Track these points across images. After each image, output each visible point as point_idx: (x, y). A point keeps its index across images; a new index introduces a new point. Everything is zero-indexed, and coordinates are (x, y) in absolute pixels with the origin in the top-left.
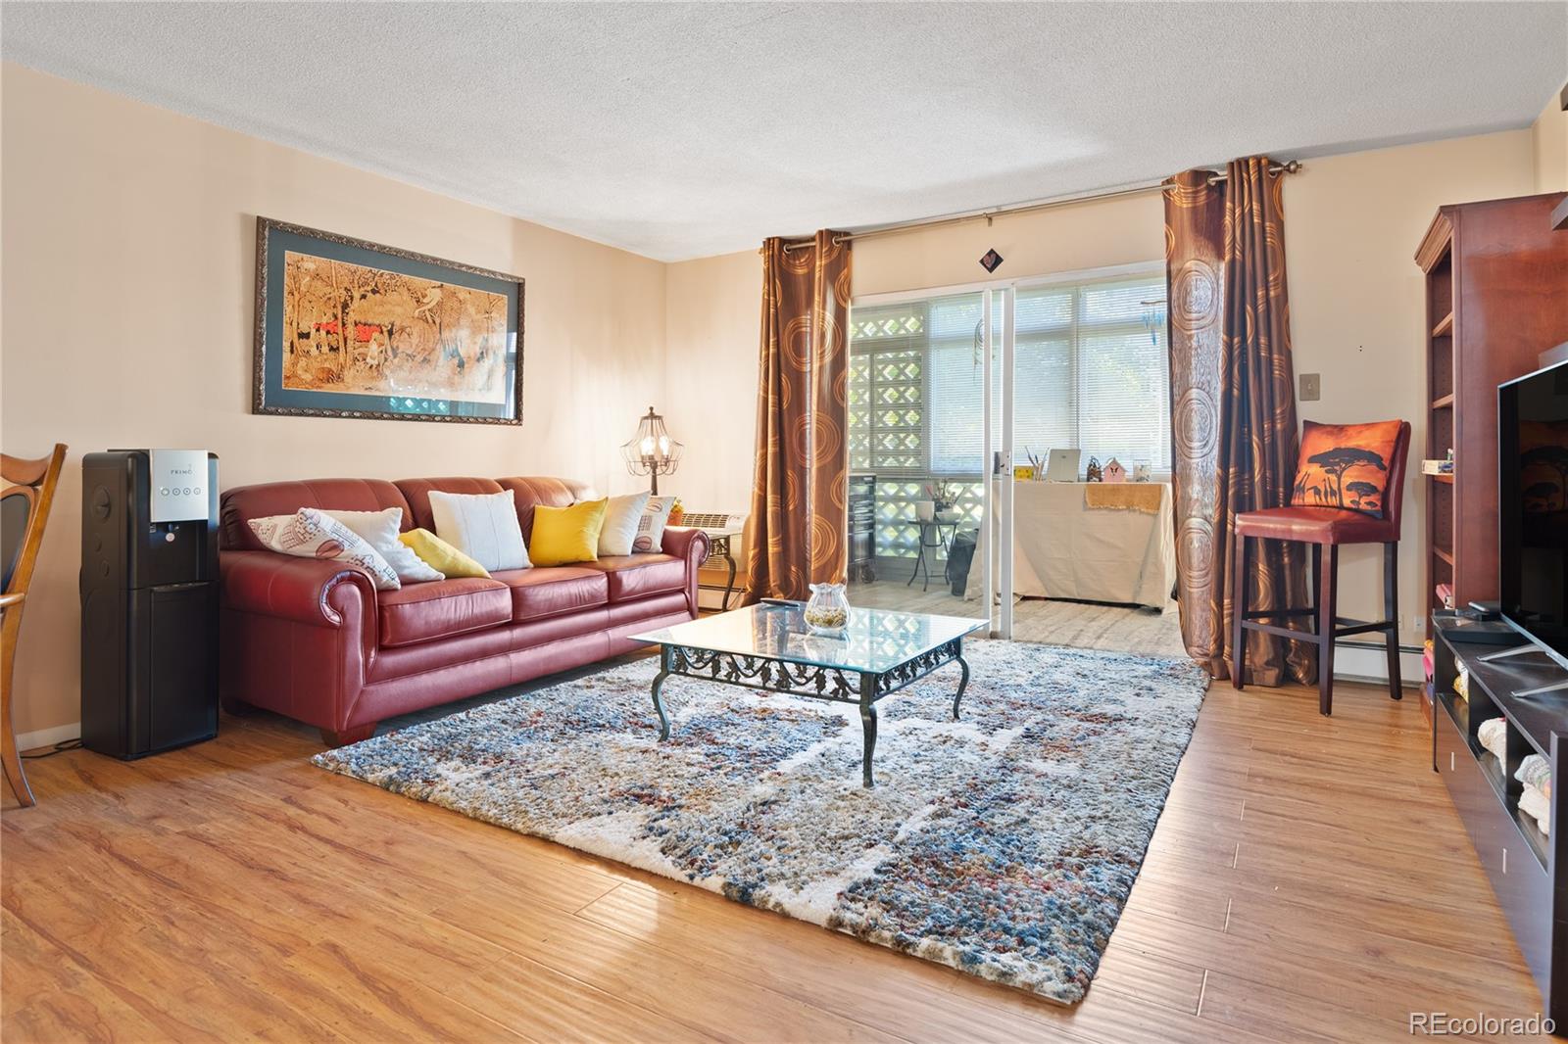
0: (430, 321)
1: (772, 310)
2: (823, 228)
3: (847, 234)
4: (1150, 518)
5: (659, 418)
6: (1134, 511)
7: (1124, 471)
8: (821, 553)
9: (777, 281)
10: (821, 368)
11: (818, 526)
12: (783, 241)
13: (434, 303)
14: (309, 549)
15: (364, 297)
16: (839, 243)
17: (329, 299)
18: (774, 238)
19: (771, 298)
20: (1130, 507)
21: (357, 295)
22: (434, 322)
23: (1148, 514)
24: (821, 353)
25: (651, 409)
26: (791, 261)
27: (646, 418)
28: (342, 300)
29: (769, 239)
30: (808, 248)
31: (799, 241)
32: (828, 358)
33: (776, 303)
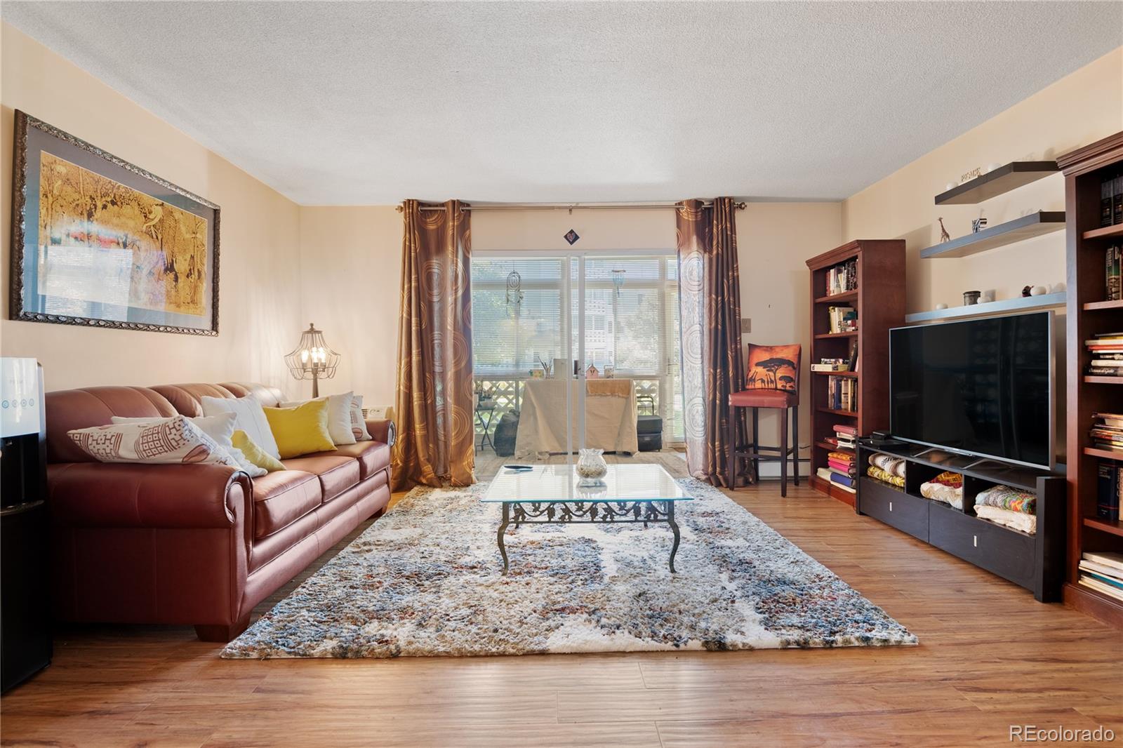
0: (155, 237)
1: (413, 254)
2: (455, 199)
3: (468, 205)
4: (624, 400)
5: (319, 332)
6: (615, 396)
7: (598, 372)
8: (457, 435)
9: (416, 232)
10: (456, 300)
11: (457, 413)
12: (420, 204)
13: (157, 220)
14: (176, 456)
15: (105, 207)
16: (463, 210)
17: (77, 205)
18: (413, 200)
19: (412, 245)
20: (613, 394)
21: (100, 205)
22: (157, 238)
23: (623, 397)
24: (456, 289)
25: (312, 325)
26: (424, 219)
27: (308, 332)
28: (88, 209)
29: (409, 201)
30: (437, 211)
31: (430, 205)
32: (460, 293)
33: (416, 250)
